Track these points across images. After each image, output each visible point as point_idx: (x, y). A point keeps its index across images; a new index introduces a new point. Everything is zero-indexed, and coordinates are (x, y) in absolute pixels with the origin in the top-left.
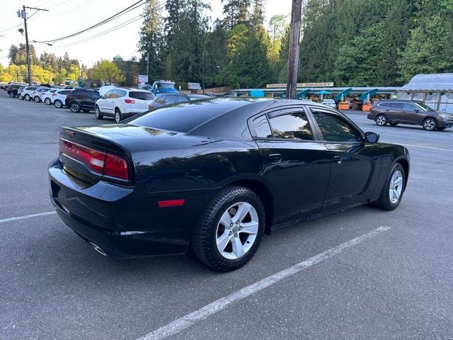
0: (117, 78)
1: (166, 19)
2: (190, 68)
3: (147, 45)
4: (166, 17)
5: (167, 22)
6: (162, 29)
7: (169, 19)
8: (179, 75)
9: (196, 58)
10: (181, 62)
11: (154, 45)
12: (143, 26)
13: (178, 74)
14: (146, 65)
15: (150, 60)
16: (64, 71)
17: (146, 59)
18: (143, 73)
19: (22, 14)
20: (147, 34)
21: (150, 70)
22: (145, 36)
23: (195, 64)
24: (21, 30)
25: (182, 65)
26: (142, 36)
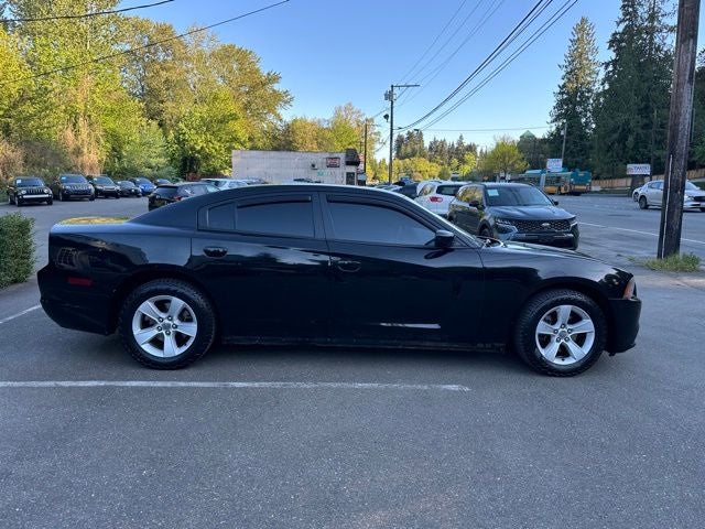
0: (517, 166)
1: (607, 65)
2: (631, 139)
3: (567, 110)
4: (608, 59)
5: (611, 68)
6: (598, 81)
7: (614, 62)
8: (609, 154)
9: (645, 121)
10: (614, 131)
11: (579, 109)
12: (562, 83)
13: (608, 151)
14: (562, 142)
15: (569, 134)
16: (455, 161)
17: (562, 133)
18: (555, 155)
19: (389, 96)
20: (567, 94)
21: (567, 149)
22: (565, 96)
23: (640, 131)
24: (386, 117)
25: (615, 136)
26: (560, 97)
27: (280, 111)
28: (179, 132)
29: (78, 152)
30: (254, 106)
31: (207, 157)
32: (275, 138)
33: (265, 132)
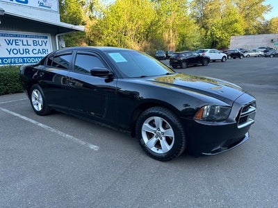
27: (264, 15)
28: (212, 31)
29: (169, 42)
30: (250, 15)
31: (222, 40)
32: (259, 28)
33: (255, 27)
